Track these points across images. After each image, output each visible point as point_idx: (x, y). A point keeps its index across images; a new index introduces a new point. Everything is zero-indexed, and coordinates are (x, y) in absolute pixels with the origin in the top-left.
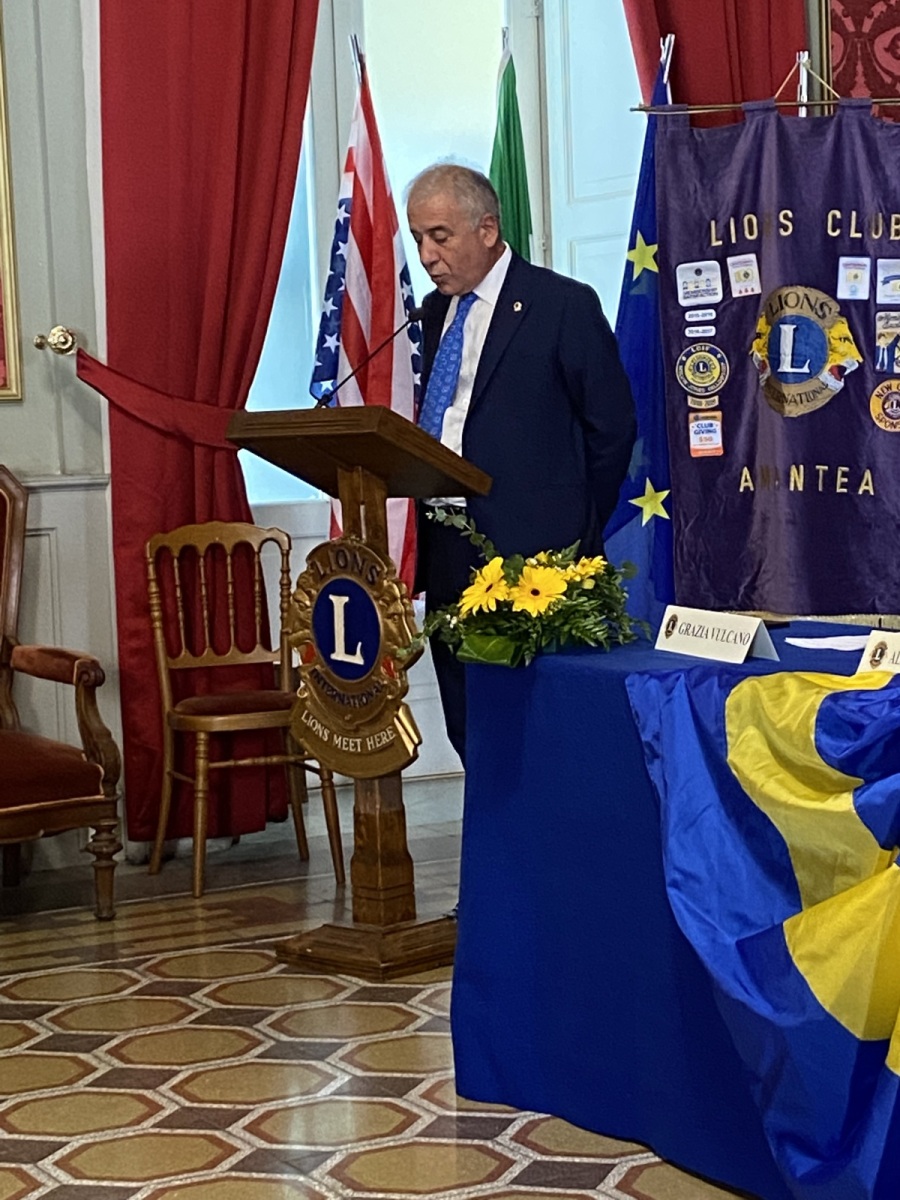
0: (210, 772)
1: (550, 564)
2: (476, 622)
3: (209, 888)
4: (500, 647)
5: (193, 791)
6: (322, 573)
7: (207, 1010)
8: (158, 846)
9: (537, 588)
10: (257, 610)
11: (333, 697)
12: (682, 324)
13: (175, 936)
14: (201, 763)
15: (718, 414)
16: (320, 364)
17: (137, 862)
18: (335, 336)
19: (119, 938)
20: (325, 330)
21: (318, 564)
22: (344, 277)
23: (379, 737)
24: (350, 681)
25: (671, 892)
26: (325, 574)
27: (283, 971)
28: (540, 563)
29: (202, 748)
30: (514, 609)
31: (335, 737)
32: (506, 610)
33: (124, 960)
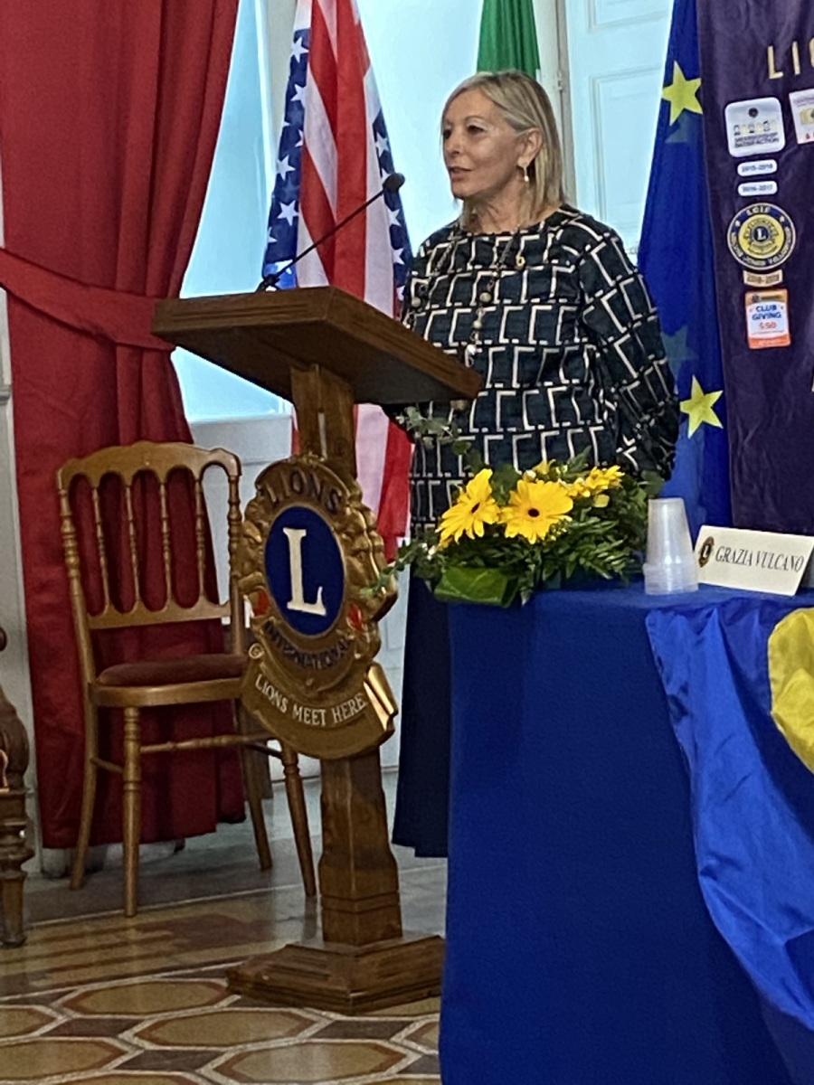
0: (143, 760)
1: (552, 477)
2: (460, 553)
3: (143, 905)
4: (490, 582)
5: (122, 783)
6: (274, 500)
7: (138, 1053)
8: (81, 854)
9: (536, 507)
10: (200, 553)
11: (291, 657)
12: (734, 179)
13: (103, 963)
14: (131, 747)
15: (783, 293)
16: (273, 240)
17: (56, 875)
18: (293, 204)
19: (32, 967)
20: (279, 197)
21: (270, 490)
22: (302, 129)
23: (346, 707)
24: (312, 637)
25: (706, 883)
26: (278, 501)
27: (235, 1004)
28: (539, 476)
29: (131, 727)
30: (507, 535)
31: (295, 707)
32: (496, 535)
33: (36, 994)
